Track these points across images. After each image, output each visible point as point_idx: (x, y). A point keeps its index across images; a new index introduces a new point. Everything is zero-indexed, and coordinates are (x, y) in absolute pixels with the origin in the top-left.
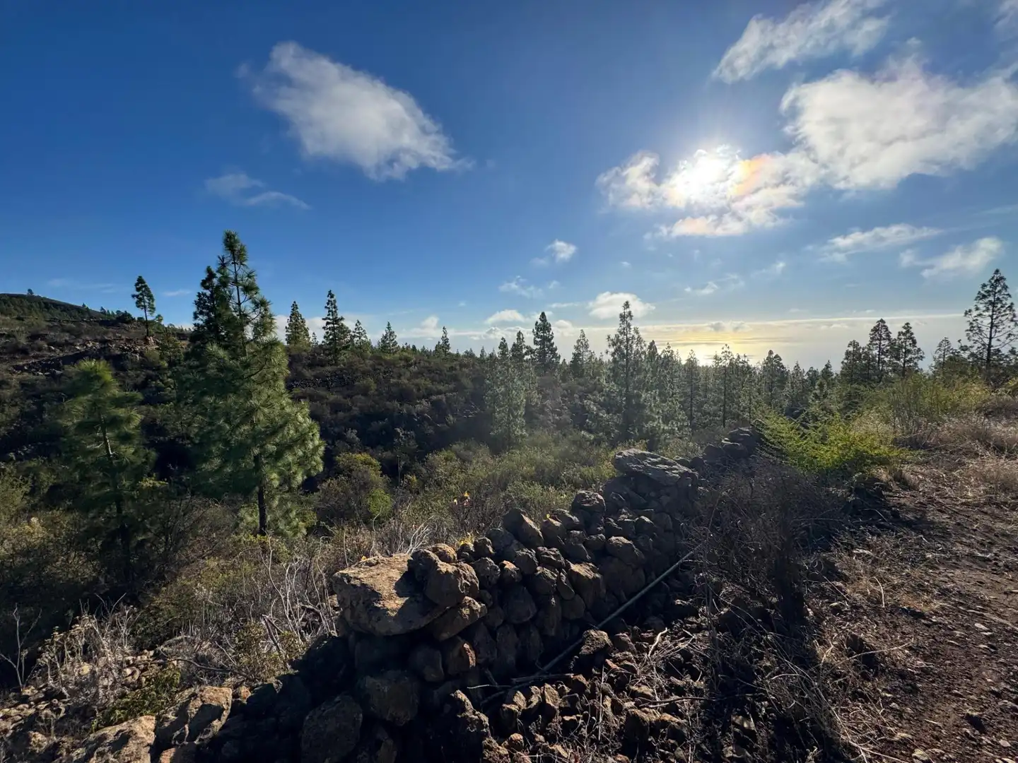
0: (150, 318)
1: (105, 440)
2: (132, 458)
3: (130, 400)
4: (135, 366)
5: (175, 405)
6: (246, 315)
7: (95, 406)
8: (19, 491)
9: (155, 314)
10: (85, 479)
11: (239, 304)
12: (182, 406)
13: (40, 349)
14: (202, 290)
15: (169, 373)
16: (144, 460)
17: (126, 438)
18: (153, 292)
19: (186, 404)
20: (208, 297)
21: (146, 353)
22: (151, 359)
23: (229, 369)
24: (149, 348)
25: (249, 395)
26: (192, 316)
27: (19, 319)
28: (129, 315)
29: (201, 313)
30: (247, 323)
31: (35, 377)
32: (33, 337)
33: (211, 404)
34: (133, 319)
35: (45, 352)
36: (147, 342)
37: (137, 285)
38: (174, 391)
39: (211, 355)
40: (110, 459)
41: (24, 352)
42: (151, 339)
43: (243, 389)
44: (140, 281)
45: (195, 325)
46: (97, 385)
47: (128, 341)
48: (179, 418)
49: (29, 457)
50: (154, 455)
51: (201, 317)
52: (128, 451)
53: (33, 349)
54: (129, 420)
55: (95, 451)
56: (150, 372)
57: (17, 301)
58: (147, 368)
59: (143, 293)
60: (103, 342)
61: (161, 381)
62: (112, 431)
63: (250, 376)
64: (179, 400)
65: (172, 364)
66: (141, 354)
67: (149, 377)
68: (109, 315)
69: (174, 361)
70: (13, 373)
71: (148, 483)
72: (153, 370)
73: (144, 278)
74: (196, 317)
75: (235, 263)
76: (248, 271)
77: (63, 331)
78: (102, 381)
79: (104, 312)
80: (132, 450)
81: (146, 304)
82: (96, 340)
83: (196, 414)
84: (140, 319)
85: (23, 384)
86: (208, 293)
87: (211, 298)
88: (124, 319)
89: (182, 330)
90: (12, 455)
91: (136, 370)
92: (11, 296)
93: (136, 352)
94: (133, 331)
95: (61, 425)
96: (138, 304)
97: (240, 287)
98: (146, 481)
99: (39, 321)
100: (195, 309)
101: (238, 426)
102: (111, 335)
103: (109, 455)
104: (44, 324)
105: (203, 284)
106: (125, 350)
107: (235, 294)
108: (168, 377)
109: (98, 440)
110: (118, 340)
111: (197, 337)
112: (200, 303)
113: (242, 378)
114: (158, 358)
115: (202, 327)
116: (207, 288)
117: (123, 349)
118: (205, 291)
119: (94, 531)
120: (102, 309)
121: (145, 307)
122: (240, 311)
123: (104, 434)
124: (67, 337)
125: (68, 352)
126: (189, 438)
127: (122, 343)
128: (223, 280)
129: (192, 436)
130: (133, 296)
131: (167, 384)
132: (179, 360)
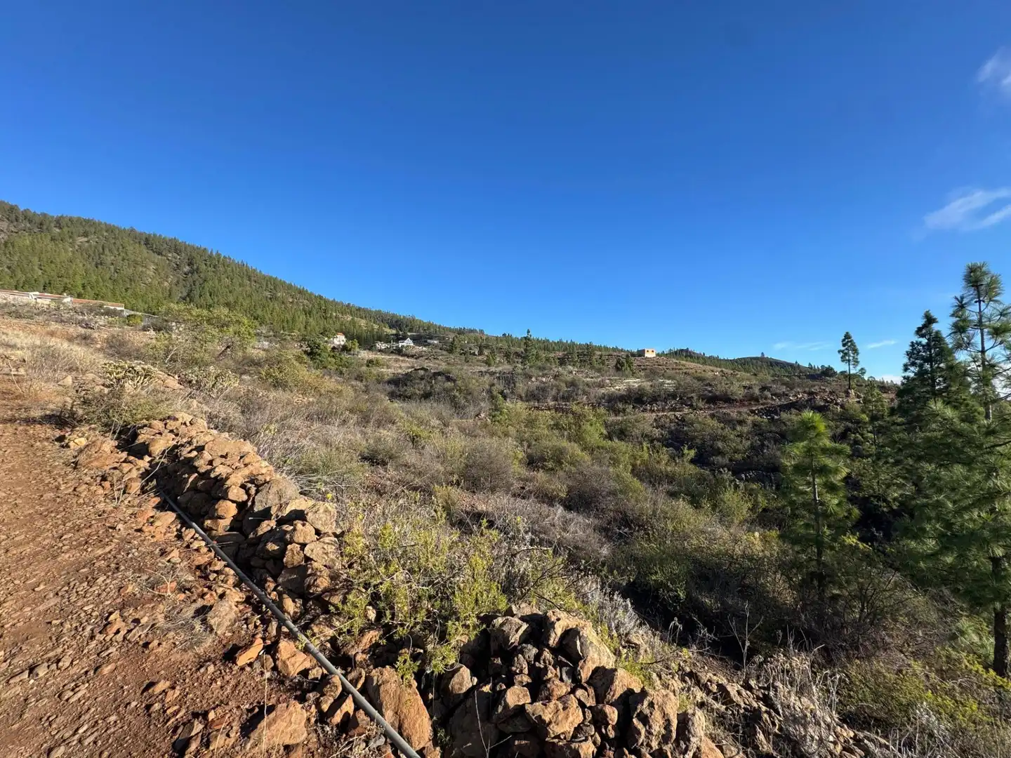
0: (853, 372)
1: (814, 485)
2: (837, 509)
3: (839, 452)
4: (835, 417)
5: (873, 462)
6: (993, 366)
7: (809, 452)
8: (746, 505)
9: (859, 368)
10: (794, 516)
11: (983, 351)
12: (881, 464)
13: (766, 398)
14: (916, 339)
15: (870, 428)
16: (846, 514)
17: (832, 488)
18: (858, 347)
19: (886, 462)
20: (923, 346)
21: (847, 406)
22: (851, 412)
23: (959, 434)
24: (850, 401)
25: (991, 471)
26: (902, 368)
27: (755, 375)
28: (832, 369)
29: (913, 364)
30: (994, 376)
31: (762, 420)
32: (763, 389)
33: (929, 472)
34: (835, 373)
35: (769, 401)
36: (847, 394)
37: (844, 340)
38: (874, 447)
39: (935, 415)
40: (816, 504)
41: (757, 400)
42: (852, 392)
43: (983, 462)
44: (847, 336)
45: (904, 378)
46: (812, 434)
47: (831, 393)
48: (877, 476)
49: (753, 480)
50: (856, 512)
51: (912, 368)
52: (833, 501)
53: (762, 398)
54: (836, 471)
55: (805, 493)
56: (850, 425)
57: (754, 361)
58: (847, 420)
59: (849, 348)
60: (810, 393)
61: (862, 435)
62: (820, 477)
63: (994, 446)
64: (879, 457)
65: (874, 418)
66: (842, 406)
67: (848, 429)
68: (815, 370)
69: (876, 415)
70: (749, 415)
71: (851, 540)
72: (852, 423)
73: (851, 334)
74: (906, 369)
75: (979, 301)
76: (1000, 307)
77: (783, 384)
78: (817, 431)
79: (811, 367)
80: (836, 501)
81: (851, 358)
82: (805, 392)
83: (897, 476)
84: (842, 373)
85: (755, 425)
86: (924, 341)
87: (928, 347)
88: (827, 372)
89: (883, 382)
90: (743, 476)
91: (836, 420)
92: (751, 358)
93: (837, 404)
94: (835, 384)
95: (782, 463)
96: (843, 359)
97: (986, 330)
98: (849, 538)
99: (766, 376)
100: (906, 360)
101: (967, 509)
102: (816, 387)
103: (815, 499)
104: (770, 378)
105: (919, 332)
106: (828, 402)
107: (977, 339)
108: (868, 432)
109: (808, 484)
110: (822, 391)
111: (904, 391)
112: (913, 353)
113: (980, 447)
114: (859, 410)
115: (913, 379)
116: (923, 336)
117: (826, 401)
118: (921, 339)
119: (796, 565)
120: (810, 364)
121: (849, 361)
122: (984, 360)
123: (814, 480)
124: (784, 389)
125: (783, 401)
126: (885, 500)
127: (826, 396)
128: (961, 324)
129: (889, 499)
130: (839, 351)
131: (866, 439)
132: (883, 415)
